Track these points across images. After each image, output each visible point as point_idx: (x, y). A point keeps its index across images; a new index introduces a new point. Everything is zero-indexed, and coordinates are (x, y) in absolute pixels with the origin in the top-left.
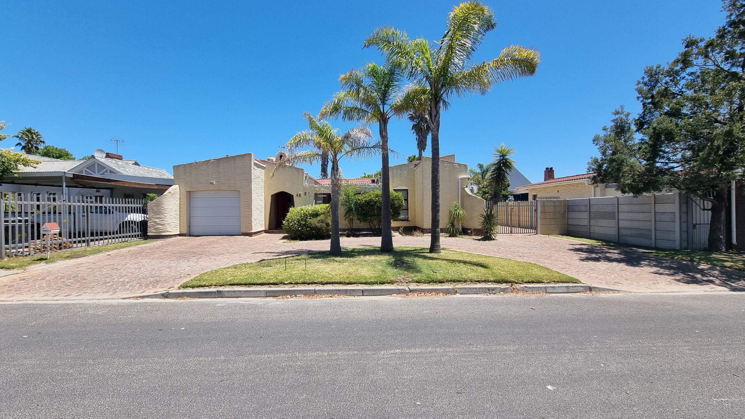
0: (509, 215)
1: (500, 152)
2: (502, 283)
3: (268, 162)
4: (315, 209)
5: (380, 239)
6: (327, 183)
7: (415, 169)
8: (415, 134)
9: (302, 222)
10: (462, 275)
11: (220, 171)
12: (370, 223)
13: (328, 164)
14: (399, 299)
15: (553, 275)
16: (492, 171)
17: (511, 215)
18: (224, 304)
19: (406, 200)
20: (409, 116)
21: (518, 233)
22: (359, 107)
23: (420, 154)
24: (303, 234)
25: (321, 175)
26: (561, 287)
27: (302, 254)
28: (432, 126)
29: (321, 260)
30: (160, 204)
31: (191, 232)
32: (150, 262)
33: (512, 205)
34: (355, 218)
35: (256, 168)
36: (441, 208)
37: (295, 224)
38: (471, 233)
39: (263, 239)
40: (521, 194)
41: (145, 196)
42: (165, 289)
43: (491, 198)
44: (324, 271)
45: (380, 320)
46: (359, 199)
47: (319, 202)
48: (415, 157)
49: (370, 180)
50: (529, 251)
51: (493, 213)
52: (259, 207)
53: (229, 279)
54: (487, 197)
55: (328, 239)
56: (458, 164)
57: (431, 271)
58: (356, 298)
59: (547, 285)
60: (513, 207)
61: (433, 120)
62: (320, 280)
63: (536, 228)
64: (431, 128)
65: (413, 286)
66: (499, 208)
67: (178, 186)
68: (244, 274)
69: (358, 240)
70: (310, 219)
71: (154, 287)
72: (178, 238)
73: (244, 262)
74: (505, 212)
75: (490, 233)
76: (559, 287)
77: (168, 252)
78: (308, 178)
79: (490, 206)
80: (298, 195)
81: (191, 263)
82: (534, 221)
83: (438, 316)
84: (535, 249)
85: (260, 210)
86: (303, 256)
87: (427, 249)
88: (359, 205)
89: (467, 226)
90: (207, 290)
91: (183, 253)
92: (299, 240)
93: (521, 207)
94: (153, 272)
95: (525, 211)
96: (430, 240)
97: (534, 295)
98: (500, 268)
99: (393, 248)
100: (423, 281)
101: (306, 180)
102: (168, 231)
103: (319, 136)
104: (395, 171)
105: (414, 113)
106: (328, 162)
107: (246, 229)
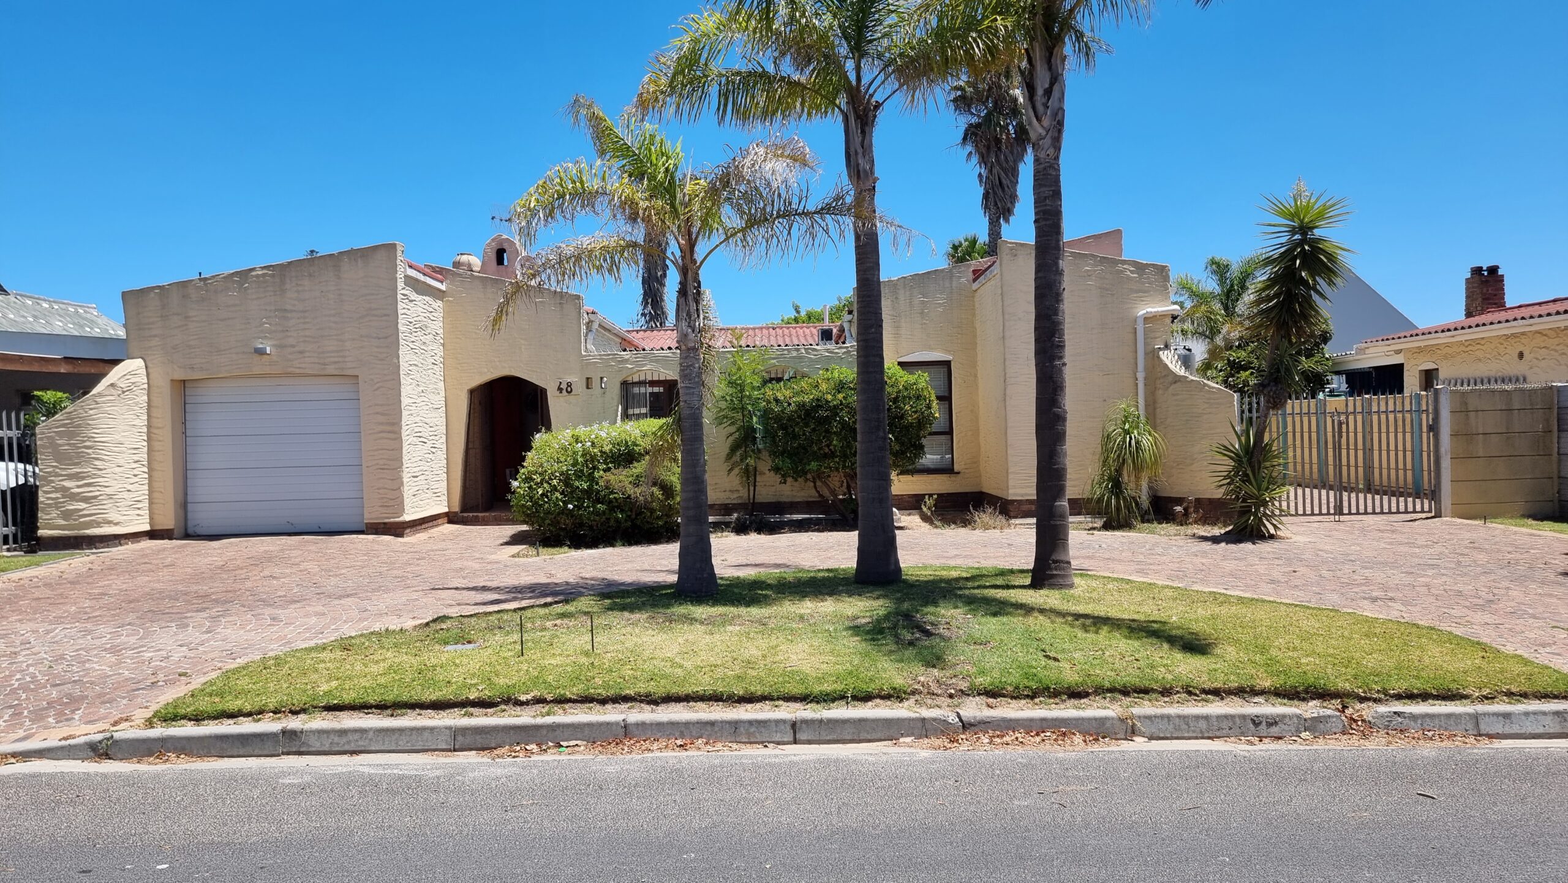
0: (1330, 445)
1: (1292, 216)
2: (1304, 700)
3: (455, 272)
4: (623, 436)
5: (852, 538)
6: (665, 339)
7: (975, 286)
8: (975, 159)
9: (577, 483)
10: (1152, 667)
11: (288, 307)
12: (819, 483)
13: (664, 275)
14: (925, 754)
15: (1502, 672)
16: (1259, 285)
17: (1338, 448)
18: (307, 778)
19: (946, 398)
20: (952, 97)
21: (1366, 513)
22: (771, 69)
23: (995, 233)
24: (581, 525)
25: (643, 315)
26: (1535, 713)
27: (581, 594)
28: (1036, 130)
29: (645, 616)
30: (79, 426)
31: (190, 524)
32: (48, 632)
33: (1342, 409)
34: (765, 465)
35: (413, 296)
36: (1072, 428)
37: (555, 489)
38: (1186, 513)
39: (442, 545)
40: (1375, 368)
41: (26, 400)
42: (101, 726)
43: (1261, 387)
44: (658, 654)
45: (855, 831)
46: (777, 400)
47: (637, 411)
48: (974, 242)
49: (815, 331)
50: (1408, 579)
51: (1266, 439)
52: (426, 432)
53: (325, 687)
54: (1246, 383)
55: (669, 540)
56: (1135, 264)
57: (1040, 654)
58: (772, 750)
59: (1481, 708)
60: (1343, 418)
61: (1040, 108)
62: (642, 688)
63: (1434, 495)
64: (1033, 136)
65: (973, 709)
66: (1289, 419)
67: (139, 362)
68: (374, 669)
69: (778, 544)
70: (605, 471)
71: (62, 718)
72: (147, 544)
73: (376, 627)
74: (1314, 435)
75: (1255, 515)
76: (1527, 714)
77: (110, 596)
78: (595, 326)
79: (1255, 415)
80: (564, 386)
81: (193, 634)
82: (1425, 467)
83: (1067, 817)
84: (1430, 572)
85: (429, 444)
86: (584, 603)
87: (1022, 571)
88: (778, 418)
89: (1169, 490)
90: (247, 726)
91: (163, 599)
92: (570, 547)
93: (1375, 417)
94: (58, 668)
95: (1392, 429)
96: (1033, 540)
97: (1430, 744)
98: (1297, 642)
99: (899, 570)
100: (1010, 688)
101: (591, 336)
102: (109, 522)
103: (630, 176)
104: (902, 295)
105: (968, 83)
106: (665, 268)
107: (384, 510)
